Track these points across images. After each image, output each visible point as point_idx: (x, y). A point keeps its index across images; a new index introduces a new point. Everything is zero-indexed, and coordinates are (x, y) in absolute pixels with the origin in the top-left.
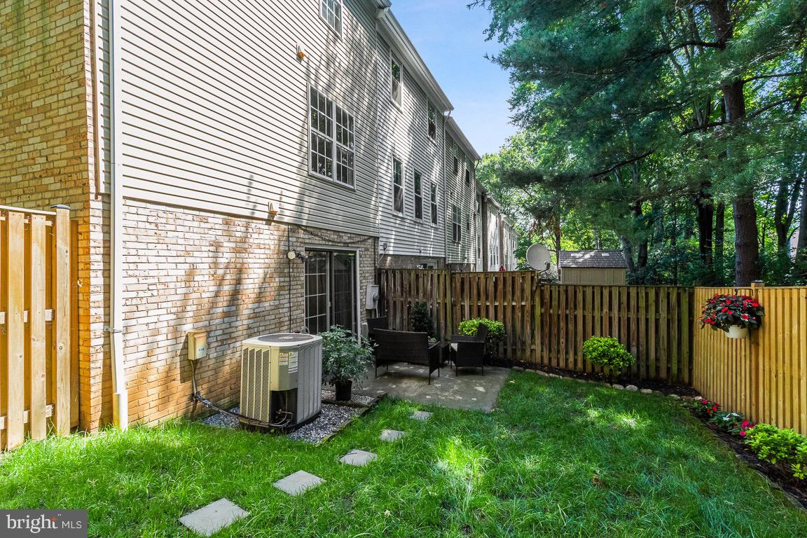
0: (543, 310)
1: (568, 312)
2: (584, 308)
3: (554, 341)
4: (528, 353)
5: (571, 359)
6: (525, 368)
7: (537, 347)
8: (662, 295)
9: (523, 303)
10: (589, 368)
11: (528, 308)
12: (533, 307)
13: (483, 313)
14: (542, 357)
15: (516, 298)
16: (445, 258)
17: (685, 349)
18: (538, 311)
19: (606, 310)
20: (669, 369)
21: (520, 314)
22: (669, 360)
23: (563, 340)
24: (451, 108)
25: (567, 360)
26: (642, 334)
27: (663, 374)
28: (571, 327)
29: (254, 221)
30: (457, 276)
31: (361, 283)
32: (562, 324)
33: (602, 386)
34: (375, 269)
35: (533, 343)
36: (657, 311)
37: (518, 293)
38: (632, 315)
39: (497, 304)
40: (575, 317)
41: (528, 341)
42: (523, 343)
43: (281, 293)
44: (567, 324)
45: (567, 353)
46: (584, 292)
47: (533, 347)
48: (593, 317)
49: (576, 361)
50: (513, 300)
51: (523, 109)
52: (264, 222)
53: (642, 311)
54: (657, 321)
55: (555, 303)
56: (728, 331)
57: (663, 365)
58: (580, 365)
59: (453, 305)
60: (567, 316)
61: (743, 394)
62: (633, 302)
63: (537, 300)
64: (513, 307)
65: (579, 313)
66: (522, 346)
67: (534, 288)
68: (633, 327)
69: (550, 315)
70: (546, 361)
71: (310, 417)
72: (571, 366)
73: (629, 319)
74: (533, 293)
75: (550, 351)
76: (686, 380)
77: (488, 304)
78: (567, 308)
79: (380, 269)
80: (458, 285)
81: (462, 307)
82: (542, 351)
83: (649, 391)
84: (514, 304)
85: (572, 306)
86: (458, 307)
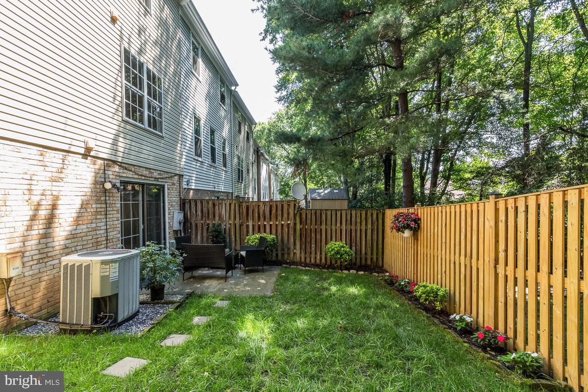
0: (301, 226)
1: (316, 227)
2: (326, 224)
3: (308, 247)
4: (292, 255)
5: (318, 257)
6: (290, 265)
7: (298, 251)
8: (369, 214)
9: (289, 222)
10: (328, 262)
11: (292, 225)
12: (295, 224)
13: (262, 229)
14: (301, 258)
15: (284, 219)
16: (232, 193)
17: (380, 246)
18: (298, 227)
19: (338, 224)
20: (372, 259)
21: (287, 230)
22: (372, 254)
23: (313, 246)
24: (237, 85)
25: (316, 258)
26: (358, 239)
27: (369, 262)
28: (318, 236)
29: (70, 154)
30: (244, 204)
31: (169, 209)
32: (313, 235)
33: (337, 272)
34: (180, 200)
35: (295, 248)
36: (366, 224)
37: (285, 215)
38: (353, 228)
39: (271, 223)
40: (321, 229)
41: (292, 247)
42: (289, 249)
43: (98, 217)
44: (316, 235)
45: (316, 253)
46: (326, 214)
47: (295, 251)
48: (331, 229)
49: (321, 258)
50: (282, 220)
51: (284, 93)
52: (81, 156)
53: (358, 225)
54: (366, 230)
55: (309, 221)
56: (404, 233)
57: (369, 257)
58: (323, 261)
59: (241, 226)
60: (316, 229)
61: (410, 268)
62: (353, 219)
63: (298, 219)
64: (282, 225)
65: (323, 227)
66: (288, 251)
67: (296, 212)
68: (353, 234)
69: (306, 229)
70: (303, 260)
71: (130, 315)
72: (318, 261)
73: (351, 230)
74: (295, 215)
75: (306, 253)
76: (381, 265)
77: (265, 223)
78: (316, 225)
79: (184, 200)
80: (245, 210)
81: (248, 226)
82: (301, 253)
83: (362, 272)
84: (283, 223)
85: (319, 223)
86: (245, 226)
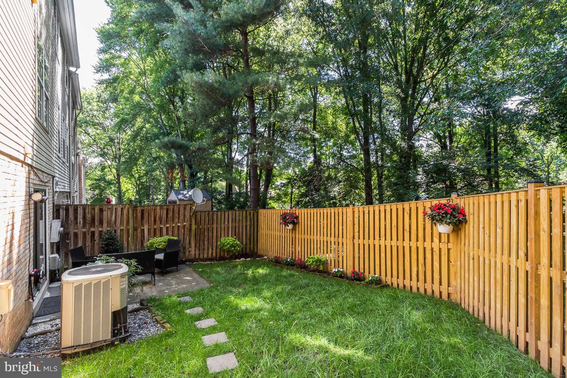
0: (196, 227)
1: (209, 226)
2: (217, 224)
3: (202, 244)
4: (187, 253)
5: (210, 252)
7: (193, 249)
8: (248, 213)
9: (185, 224)
10: (218, 256)
11: (188, 226)
12: (191, 225)
13: (158, 233)
14: (195, 254)
15: (180, 221)
17: (256, 238)
18: (194, 227)
19: (226, 223)
20: (250, 248)
21: (183, 231)
22: (250, 244)
23: (206, 242)
24: (78, 67)
25: (208, 253)
26: (241, 234)
27: (248, 251)
28: (210, 234)
30: (139, 209)
31: (49, 216)
32: (206, 233)
34: (53, 206)
35: (190, 247)
36: (246, 222)
37: (182, 217)
38: (237, 225)
39: (168, 226)
40: (213, 228)
41: (187, 246)
42: (184, 248)
44: (208, 233)
45: (208, 249)
46: (217, 214)
47: (190, 249)
48: (221, 227)
49: (212, 253)
50: (178, 222)
53: (241, 222)
54: (246, 226)
55: (203, 222)
57: (248, 247)
58: (214, 254)
59: (135, 229)
60: (208, 228)
62: (237, 218)
63: (193, 221)
64: (179, 226)
65: (215, 226)
66: (184, 250)
67: (191, 214)
68: (237, 230)
69: (200, 229)
70: (197, 256)
72: (210, 256)
73: (235, 226)
74: (191, 217)
75: (199, 250)
76: (256, 251)
77: (162, 226)
78: (208, 224)
79: (57, 205)
80: (139, 215)
81: (143, 231)
82: (195, 251)
83: (250, 259)
84: (179, 224)
85: (211, 223)
86: (139, 230)
